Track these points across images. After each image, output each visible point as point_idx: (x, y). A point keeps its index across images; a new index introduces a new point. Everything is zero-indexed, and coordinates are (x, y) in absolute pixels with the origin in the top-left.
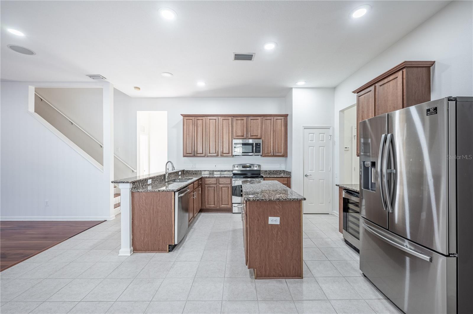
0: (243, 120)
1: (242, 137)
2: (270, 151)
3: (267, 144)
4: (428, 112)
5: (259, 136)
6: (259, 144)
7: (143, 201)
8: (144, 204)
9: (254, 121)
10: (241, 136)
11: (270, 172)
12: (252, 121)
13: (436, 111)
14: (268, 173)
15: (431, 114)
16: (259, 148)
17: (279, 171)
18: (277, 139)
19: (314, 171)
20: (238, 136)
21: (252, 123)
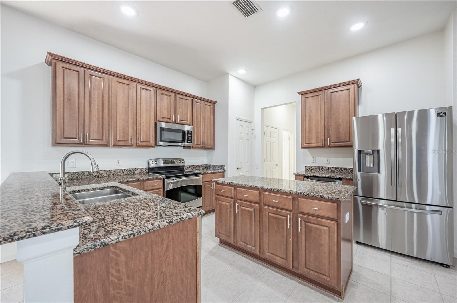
0: (169, 96)
1: (169, 121)
2: (200, 142)
3: (197, 132)
4: (439, 115)
5: (188, 121)
6: (190, 132)
7: (118, 271)
8: (124, 278)
9: (184, 101)
10: (168, 118)
11: (193, 168)
12: (181, 100)
13: (446, 114)
14: (191, 169)
15: (441, 116)
16: (190, 136)
17: (202, 166)
18: (206, 128)
19: (242, 164)
20: (163, 117)
21: (181, 104)
